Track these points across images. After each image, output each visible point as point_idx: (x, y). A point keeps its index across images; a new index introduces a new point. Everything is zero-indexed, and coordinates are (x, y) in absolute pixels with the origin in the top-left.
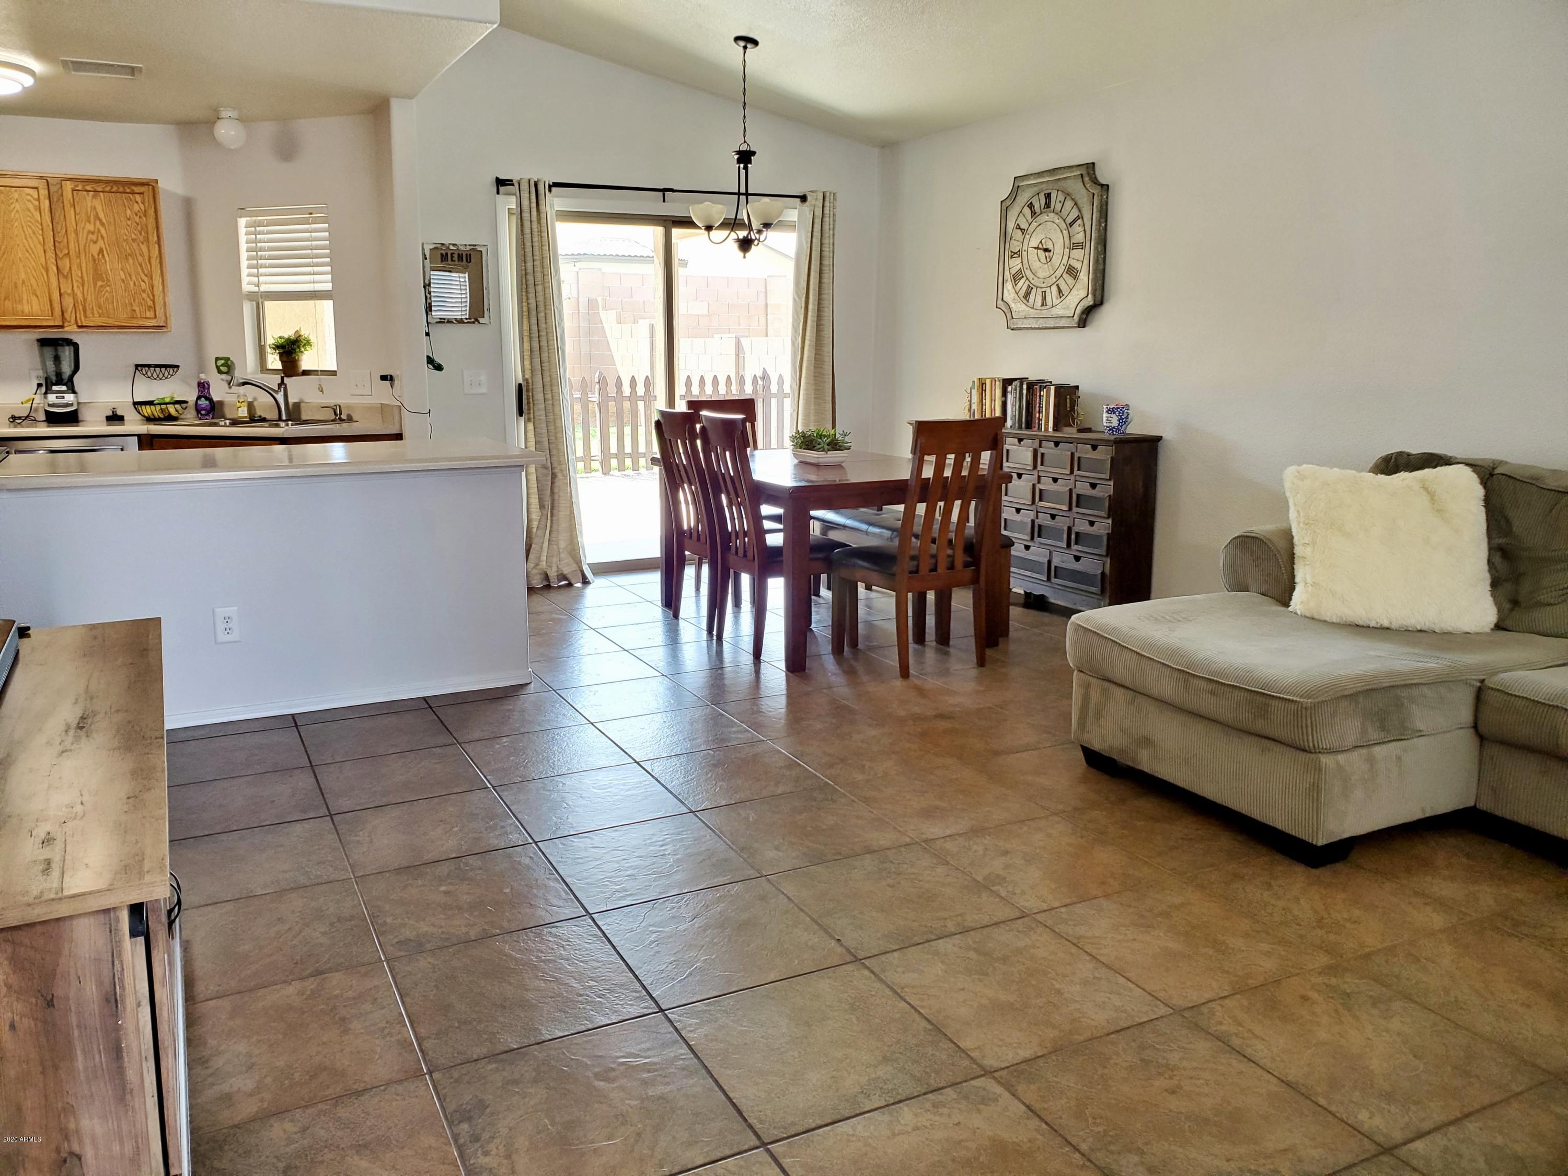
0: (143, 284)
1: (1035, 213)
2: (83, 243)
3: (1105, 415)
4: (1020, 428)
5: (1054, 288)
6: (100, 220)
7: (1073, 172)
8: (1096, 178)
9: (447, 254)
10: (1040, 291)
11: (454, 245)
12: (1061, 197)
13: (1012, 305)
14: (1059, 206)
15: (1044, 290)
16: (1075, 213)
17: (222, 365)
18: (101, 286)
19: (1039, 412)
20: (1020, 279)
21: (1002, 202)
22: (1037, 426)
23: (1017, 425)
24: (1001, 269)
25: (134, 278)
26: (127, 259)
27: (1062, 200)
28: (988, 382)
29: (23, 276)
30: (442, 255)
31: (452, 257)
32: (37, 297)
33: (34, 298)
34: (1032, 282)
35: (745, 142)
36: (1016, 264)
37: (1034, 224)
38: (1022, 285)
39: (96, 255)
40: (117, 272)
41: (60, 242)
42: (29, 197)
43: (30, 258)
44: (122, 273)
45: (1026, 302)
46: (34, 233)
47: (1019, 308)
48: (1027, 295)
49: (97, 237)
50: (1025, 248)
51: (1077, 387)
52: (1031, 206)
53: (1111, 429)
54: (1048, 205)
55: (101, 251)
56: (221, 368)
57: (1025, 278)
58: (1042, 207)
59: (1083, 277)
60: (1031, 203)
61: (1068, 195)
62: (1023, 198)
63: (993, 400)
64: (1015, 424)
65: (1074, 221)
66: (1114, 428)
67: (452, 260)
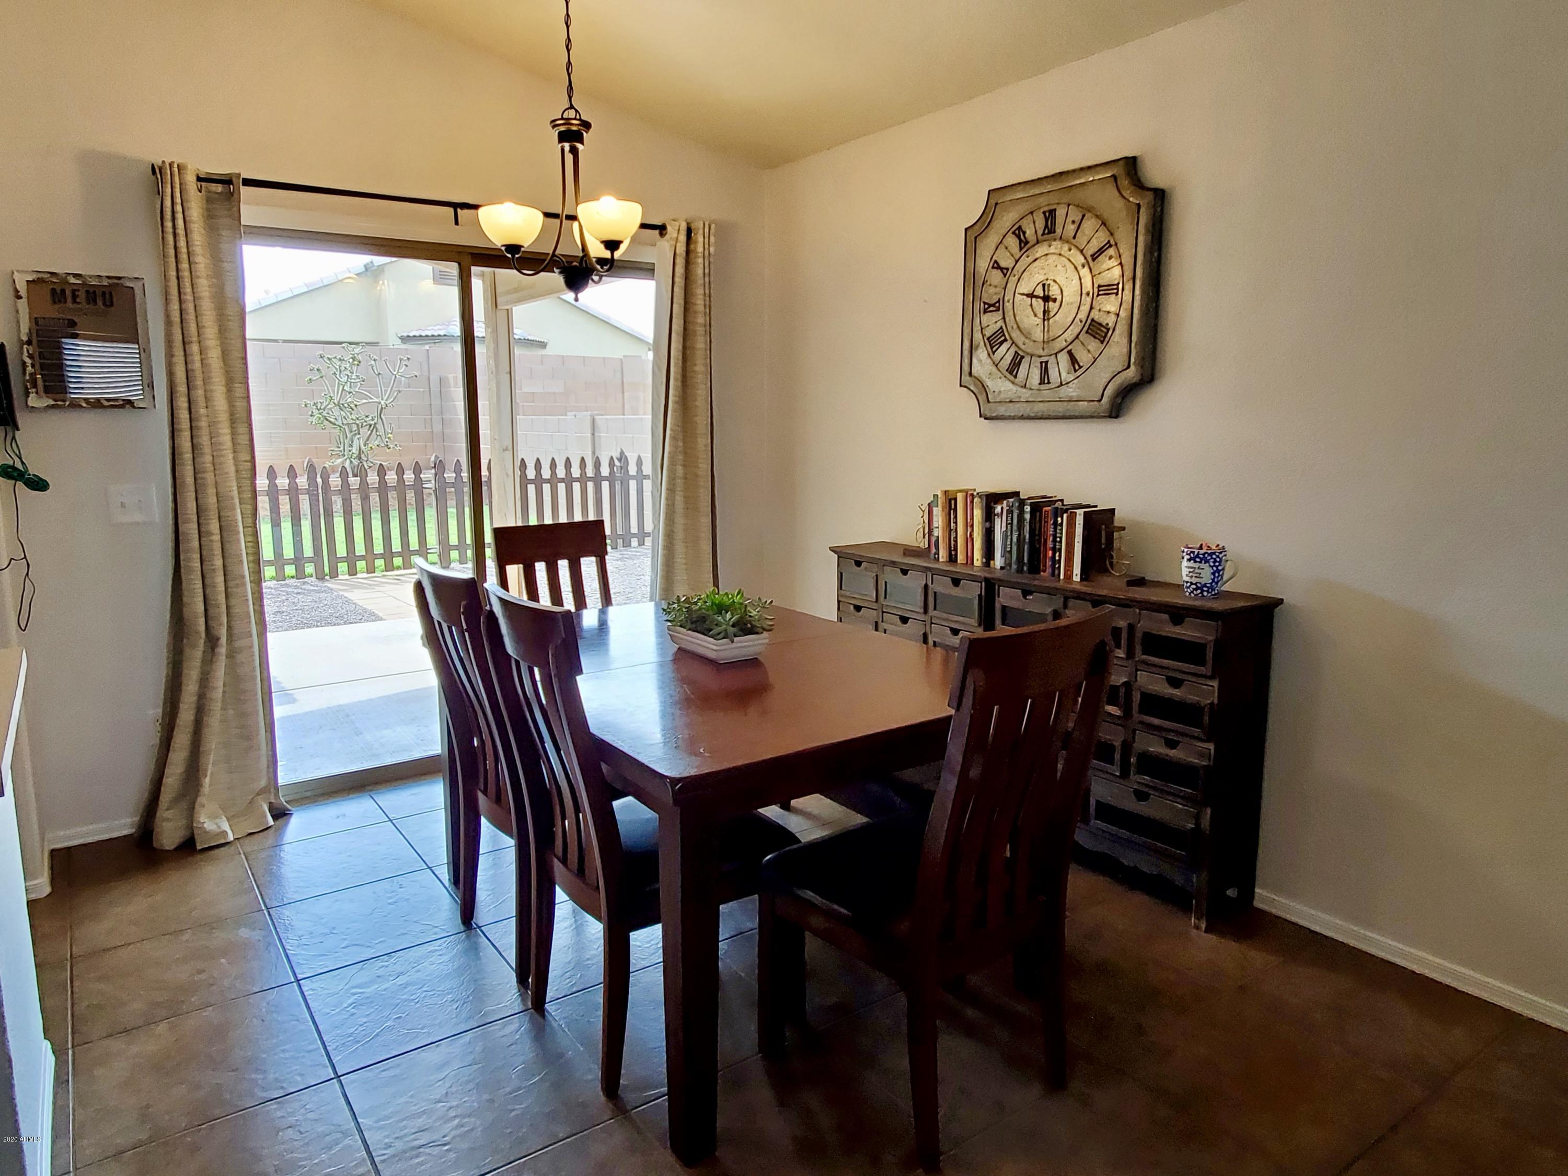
1: (1027, 243)
3: (1185, 563)
4: (1020, 571)
5: (1064, 358)
7: (1098, 173)
8: (1139, 180)
9: (63, 291)
10: (1036, 362)
11: (76, 276)
12: (1075, 215)
13: (989, 383)
14: (1071, 228)
15: (1044, 359)
16: (1102, 238)
19: (1054, 550)
20: (1001, 343)
21: (966, 230)
22: (1049, 570)
23: (1014, 567)
24: (967, 330)
27: (1078, 219)
28: (960, 497)
30: (53, 290)
31: (74, 297)
34: (1023, 347)
35: (572, 107)
36: (992, 322)
37: (1025, 261)
38: (1005, 353)
45: (1012, 378)
47: (1000, 386)
48: (1014, 367)
50: (1009, 296)
51: (1112, 511)
52: (1019, 232)
53: (1200, 587)
54: (1050, 229)
57: (1010, 342)
58: (1040, 232)
59: (1118, 340)
60: (1020, 228)
61: (1086, 210)
62: (1006, 220)
63: (969, 525)
64: (1010, 565)
65: (1101, 251)
66: (1205, 585)
67: (74, 301)
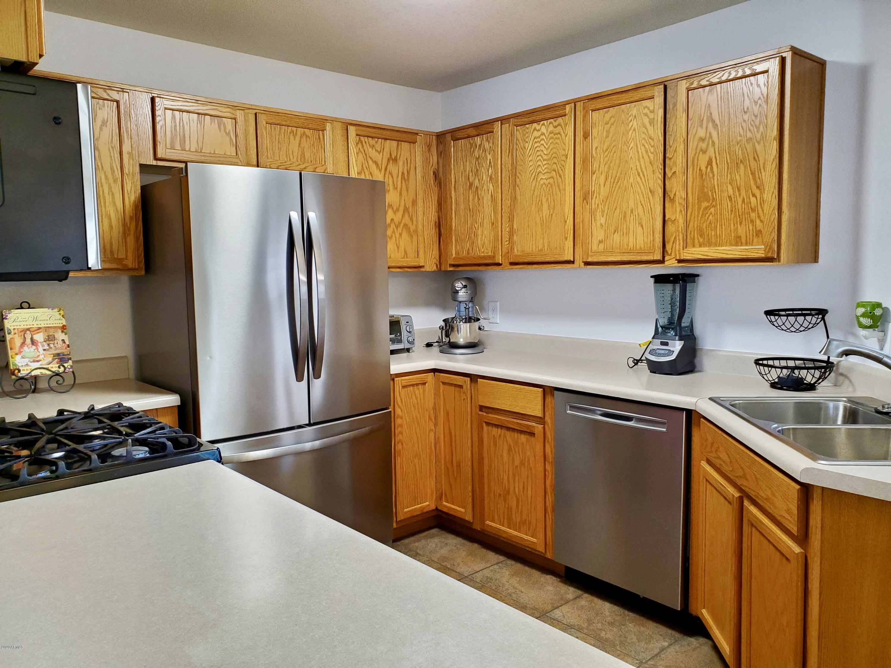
0: (753, 200)
2: (692, 156)
6: (713, 122)
17: (864, 315)
18: (706, 208)
25: (743, 193)
26: (738, 167)
29: (632, 204)
32: (642, 226)
33: (639, 229)
39: (703, 168)
40: (725, 187)
41: (670, 159)
42: (646, 111)
43: (640, 183)
44: (730, 187)
46: (647, 152)
49: (708, 144)
55: (710, 163)
56: (861, 319)
